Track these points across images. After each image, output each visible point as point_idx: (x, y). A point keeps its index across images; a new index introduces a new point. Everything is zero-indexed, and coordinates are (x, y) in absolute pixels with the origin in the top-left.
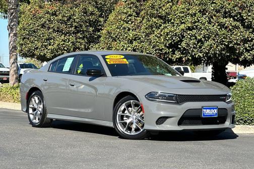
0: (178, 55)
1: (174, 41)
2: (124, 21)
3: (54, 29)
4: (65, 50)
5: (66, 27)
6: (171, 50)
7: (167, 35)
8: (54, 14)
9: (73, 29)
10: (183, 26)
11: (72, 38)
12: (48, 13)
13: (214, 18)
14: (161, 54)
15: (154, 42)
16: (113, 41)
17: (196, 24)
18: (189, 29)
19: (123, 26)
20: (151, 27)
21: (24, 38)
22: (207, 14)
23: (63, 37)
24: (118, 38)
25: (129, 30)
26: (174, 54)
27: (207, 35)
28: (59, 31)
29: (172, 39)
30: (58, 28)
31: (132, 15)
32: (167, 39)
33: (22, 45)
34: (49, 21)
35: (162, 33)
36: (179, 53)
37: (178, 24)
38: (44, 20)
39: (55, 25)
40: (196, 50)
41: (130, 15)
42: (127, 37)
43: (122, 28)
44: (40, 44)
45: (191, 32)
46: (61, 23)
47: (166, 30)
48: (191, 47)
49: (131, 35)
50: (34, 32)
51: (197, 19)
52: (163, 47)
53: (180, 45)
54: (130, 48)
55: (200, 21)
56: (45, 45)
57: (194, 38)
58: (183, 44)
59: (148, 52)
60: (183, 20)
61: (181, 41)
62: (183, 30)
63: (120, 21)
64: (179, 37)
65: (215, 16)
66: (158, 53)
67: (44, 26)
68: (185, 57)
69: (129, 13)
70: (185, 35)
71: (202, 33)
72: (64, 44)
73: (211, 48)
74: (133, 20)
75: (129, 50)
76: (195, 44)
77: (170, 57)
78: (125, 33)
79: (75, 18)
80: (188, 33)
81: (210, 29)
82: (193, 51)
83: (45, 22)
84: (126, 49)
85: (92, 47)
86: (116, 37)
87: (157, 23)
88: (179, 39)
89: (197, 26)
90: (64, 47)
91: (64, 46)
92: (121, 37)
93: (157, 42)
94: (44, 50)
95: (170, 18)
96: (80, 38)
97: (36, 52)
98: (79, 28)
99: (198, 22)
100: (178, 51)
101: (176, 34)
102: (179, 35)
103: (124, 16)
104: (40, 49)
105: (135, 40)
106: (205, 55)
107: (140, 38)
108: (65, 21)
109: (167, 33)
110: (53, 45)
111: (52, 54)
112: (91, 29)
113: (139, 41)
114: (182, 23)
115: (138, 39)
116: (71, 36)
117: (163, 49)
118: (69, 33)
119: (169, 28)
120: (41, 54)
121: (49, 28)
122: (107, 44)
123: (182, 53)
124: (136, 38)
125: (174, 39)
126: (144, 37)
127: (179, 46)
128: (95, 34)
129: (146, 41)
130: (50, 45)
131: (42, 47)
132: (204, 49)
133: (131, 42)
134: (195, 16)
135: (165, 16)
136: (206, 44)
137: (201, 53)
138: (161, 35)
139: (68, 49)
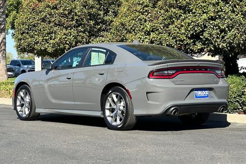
0: (199, 46)
1: (196, 31)
2: (139, 12)
3: (55, 23)
4: (67, 44)
5: (68, 21)
6: (192, 41)
7: (189, 25)
8: (55, 8)
9: (74, 22)
10: (205, 16)
11: (74, 32)
12: (48, 6)
13: (237, 7)
14: (181, 45)
15: (174, 33)
16: (127, 33)
17: (220, 13)
18: (212, 19)
19: (139, 17)
20: (171, 17)
21: (24, 33)
22: (230, 3)
23: (64, 31)
24: (134, 30)
25: (145, 21)
26: (195, 44)
27: (231, 24)
28: (60, 24)
29: (194, 29)
30: (59, 22)
31: (149, 6)
32: (189, 29)
33: (21, 40)
34: (50, 15)
35: (182, 24)
36: (201, 43)
37: (200, 13)
38: (45, 14)
39: (56, 19)
40: (218, 40)
41: (147, 6)
42: (143, 28)
43: (137, 20)
44: (41, 38)
45: (214, 22)
46: (62, 16)
47: (187, 21)
48: (214, 38)
49: (149, 26)
50: (34, 26)
51: (221, 8)
52: (185, 38)
53: (202, 35)
54: (147, 40)
55: (224, 10)
56: (46, 39)
57: (217, 27)
58: (206, 35)
59: (168, 43)
60: (205, 9)
61: (203, 31)
62: (206, 20)
63: (135, 13)
64: (202, 27)
65: (238, 5)
66: (179, 44)
67: (44, 20)
68: (207, 47)
69: (146, 4)
70: (207, 25)
71: (226, 22)
72: (66, 38)
73: (235, 37)
74: (150, 11)
75: (147, 42)
76: (218, 34)
77: (191, 47)
78: (141, 25)
79: (76, 11)
80: (211, 22)
81: (234, 18)
82: (216, 41)
83: (46, 16)
84: (143, 41)
85: (92, 40)
86: (131, 28)
87: (177, 14)
88: (201, 29)
89: (220, 16)
90: (66, 41)
91: (66, 39)
92: (137, 29)
93: (178, 33)
94: (45, 44)
95: (192, 8)
96: (81, 31)
97: (36, 47)
98: (80, 21)
99: (221, 11)
100: (199, 42)
101: (198, 24)
102: (201, 25)
103: (139, 8)
104: (41, 43)
105: (153, 31)
106: (228, 45)
107: (158, 29)
108: (66, 14)
109: (189, 23)
110: (54, 39)
111: (53, 48)
112: (92, 23)
113: (157, 32)
114: (204, 13)
115: (156, 31)
116: (73, 30)
117: (184, 40)
118: (70, 27)
119: (190, 18)
120: (42, 48)
121: (50, 22)
122: (120, 36)
123: (204, 44)
124: (153, 29)
125: (196, 29)
126: (162, 28)
127: (201, 37)
128: (95, 28)
129: (164, 32)
130: (51, 39)
131: (43, 41)
132: (228, 39)
133: (149, 34)
134: (218, 6)
135: (186, 6)
136: (229, 34)
137: (224, 43)
138: (182, 26)
139: (70, 42)
